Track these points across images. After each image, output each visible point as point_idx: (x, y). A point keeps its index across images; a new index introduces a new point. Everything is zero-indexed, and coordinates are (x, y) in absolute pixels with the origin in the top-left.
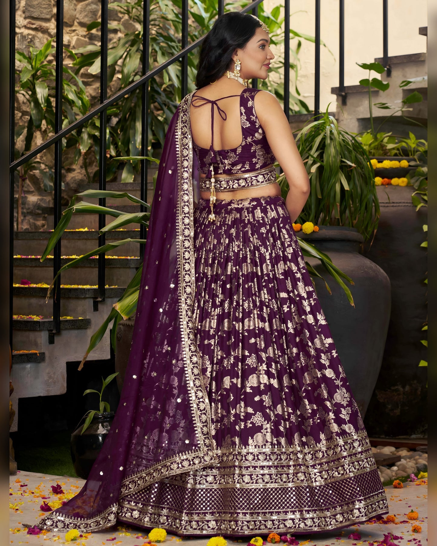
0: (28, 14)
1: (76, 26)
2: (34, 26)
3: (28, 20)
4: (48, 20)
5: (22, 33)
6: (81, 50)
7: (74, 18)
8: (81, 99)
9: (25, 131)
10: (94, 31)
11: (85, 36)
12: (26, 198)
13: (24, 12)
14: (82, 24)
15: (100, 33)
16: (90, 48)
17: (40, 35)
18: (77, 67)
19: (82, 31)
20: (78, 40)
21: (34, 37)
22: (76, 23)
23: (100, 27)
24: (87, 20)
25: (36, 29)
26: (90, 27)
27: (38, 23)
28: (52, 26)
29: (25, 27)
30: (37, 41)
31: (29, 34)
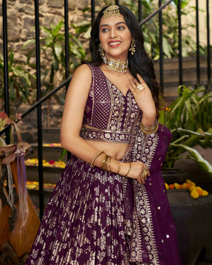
0: (49, 5)
1: (76, 10)
2: (53, 12)
3: (50, 8)
4: (60, 8)
5: (46, 16)
6: (80, 24)
7: (75, 6)
8: (80, 52)
9: (50, 71)
10: (86, 13)
11: (81, 16)
12: (52, 107)
13: (47, 4)
14: (80, 9)
15: (90, 14)
16: (85, 23)
17: (57, 16)
18: (78, 33)
19: (80, 13)
20: (78, 18)
21: (53, 18)
22: (76, 8)
23: (90, 10)
24: (82, 7)
25: (54, 13)
26: (84, 10)
27: (55, 10)
28: (62, 11)
29: (49, 12)
30: (55, 20)
31: (51, 16)
